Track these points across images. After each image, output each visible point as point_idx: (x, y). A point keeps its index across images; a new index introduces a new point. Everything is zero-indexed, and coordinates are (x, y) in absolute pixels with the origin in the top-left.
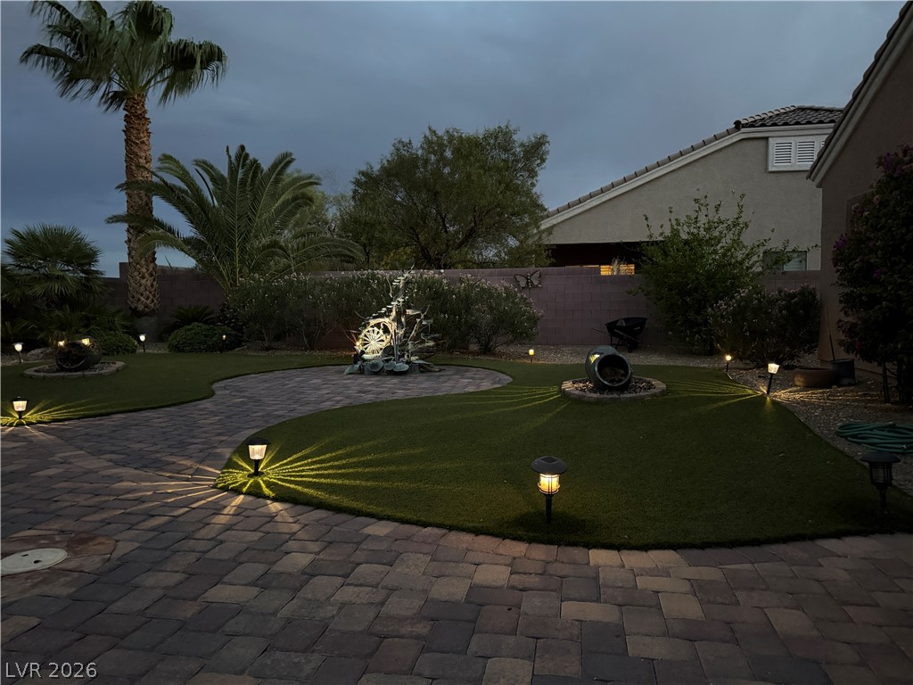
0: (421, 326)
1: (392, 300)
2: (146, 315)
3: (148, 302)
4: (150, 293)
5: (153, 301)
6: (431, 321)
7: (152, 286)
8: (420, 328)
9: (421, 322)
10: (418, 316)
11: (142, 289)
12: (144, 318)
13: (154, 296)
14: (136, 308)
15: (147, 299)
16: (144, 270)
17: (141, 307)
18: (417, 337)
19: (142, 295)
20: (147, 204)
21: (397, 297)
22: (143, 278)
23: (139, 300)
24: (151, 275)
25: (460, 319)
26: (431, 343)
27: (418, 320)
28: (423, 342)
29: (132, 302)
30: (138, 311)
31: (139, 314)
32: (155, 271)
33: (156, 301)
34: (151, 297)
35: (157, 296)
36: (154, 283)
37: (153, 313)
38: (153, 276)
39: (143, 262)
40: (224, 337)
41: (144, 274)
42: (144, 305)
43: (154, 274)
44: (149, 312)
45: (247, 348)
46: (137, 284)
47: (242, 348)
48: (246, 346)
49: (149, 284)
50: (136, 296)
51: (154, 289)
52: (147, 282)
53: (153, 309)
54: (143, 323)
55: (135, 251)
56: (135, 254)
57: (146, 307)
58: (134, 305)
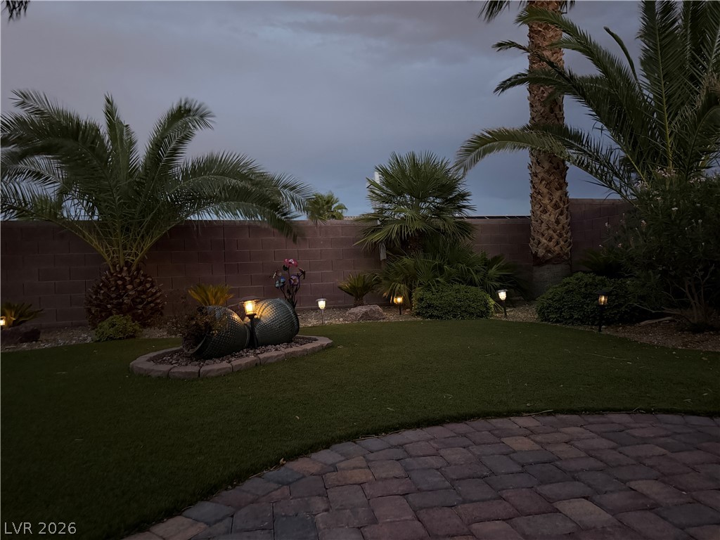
2: (548, 262)
3: (551, 244)
4: (555, 231)
5: (558, 243)
7: (557, 222)
11: (544, 226)
12: (547, 266)
13: (560, 235)
14: (536, 253)
15: (550, 239)
16: (546, 201)
17: (541, 252)
19: (543, 235)
22: (545, 211)
23: (539, 242)
24: (556, 206)
29: (532, 246)
30: (539, 258)
31: (539, 262)
32: (564, 202)
33: (562, 243)
34: (556, 237)
35: (565, 235)
36: (561, 217)
37: (558, 259)
38: (560, 207)
39: (545, 191)
40: (603, 299)
41: (546, 206)
42: (546, 248)
43: (561, 205)
44: (552, 258)
45: (670, 321)
46: (537, 221)
47: (657, 321)
48: (669, 318)
49: (553, 220)
50: (536, 237)
51: (560, 226)
52: (550, 217)
53: (559, 254)
54: (544, 273)
55: (536, 176)
56: (537, 181)
57: (549, 251)
58: (534, 250)
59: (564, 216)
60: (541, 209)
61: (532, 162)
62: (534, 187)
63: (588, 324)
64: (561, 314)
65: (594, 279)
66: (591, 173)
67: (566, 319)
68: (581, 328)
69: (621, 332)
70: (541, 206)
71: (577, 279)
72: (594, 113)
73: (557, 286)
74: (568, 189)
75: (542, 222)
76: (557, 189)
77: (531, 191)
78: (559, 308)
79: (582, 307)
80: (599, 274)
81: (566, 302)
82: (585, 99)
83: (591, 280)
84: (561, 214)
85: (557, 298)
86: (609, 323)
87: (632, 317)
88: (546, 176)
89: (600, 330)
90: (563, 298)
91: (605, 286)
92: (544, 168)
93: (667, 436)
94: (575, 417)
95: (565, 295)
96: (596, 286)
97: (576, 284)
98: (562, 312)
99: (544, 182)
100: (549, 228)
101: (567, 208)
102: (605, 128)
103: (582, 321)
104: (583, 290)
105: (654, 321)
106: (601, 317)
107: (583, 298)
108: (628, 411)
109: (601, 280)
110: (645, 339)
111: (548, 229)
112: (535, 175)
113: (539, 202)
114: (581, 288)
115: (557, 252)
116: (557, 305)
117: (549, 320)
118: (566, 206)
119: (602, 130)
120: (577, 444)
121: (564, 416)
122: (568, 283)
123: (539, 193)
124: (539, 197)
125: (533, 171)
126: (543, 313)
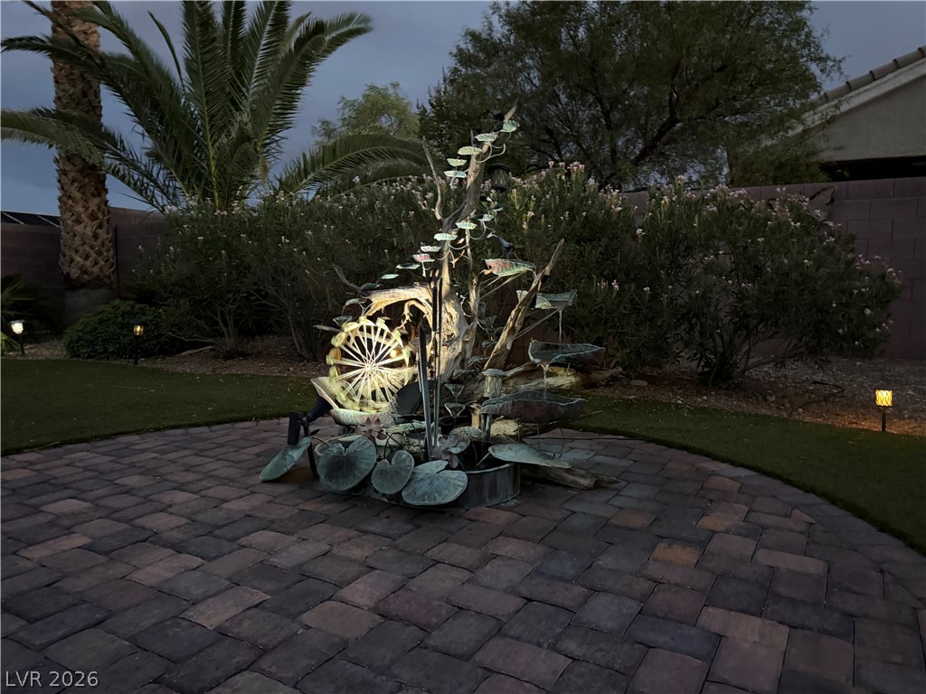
0: (532, 315)
1: (438, 226)
2: (83, 285)
3: (88, 263)
4: (92, 247)
5: (96, 263)
6: (568, 298)
7: (95, 236)
8: (526, 322)
9: (531, 301)
10: (523, 281)
11: (77, 241)
12: (82, 291)
13: (99, 253)
14: (68, 274)
15: (87, 257)
16: (79, 209)
17: (75, 273)
18: (515, 356)
19: (77, 251)
20: (85, 94)
21: (457, 218)
22: (78, 221)
23: (72, 260)
24: (93, 217)
25: (654, 296)
26: (565, 379)
27: (522, 294)
28: (534, 371)
29: (63, 264)
30: (72, 280)
31: (73, 285)
32: (104, 213)
33: (102, 263)
34: (94, 255)
35: (105, 254)
36: (99, 231)
37: (97, 283)
38: (98, 218)
39: (78, 195)
40: (138, 329)
41: (79, 215)
42: (81, 268)
43: (100, 215)
44: (89, 282)
45: (211, 350)
46: (68, 233)
47: (198, 350)
48: (210, 347)
49: (90, 234)
50: (67, 253)
51: (99, 242)
52: (87, 229)
53: (98, 276)
54: (79, 299)
55: (66, 175)
56: (66, 181)
57: (85, 273)
58: (65, 269)
59: (104, 230)
60: (73, 218)
61: (60, 155)
62: (62, 188)
63: (126, 358)
64: (93, 347)
65: (133, 307)
66: (129, 184)
67: (99, 353)
68: (118, 362)
69: (160, 364)
70: (73, 215)
71: (113, 307)
72: (132, 113)
73: (89, 315)
74: (108, 197)
75: (75, 235)
76: (93, 195)
77: (58, 193)
78: (91, 342)
79: (119, 338)
80: (139, 301)
81: (99, 333)
82: (121, 94)
83: (129, 308)
84: (100, 226)
85: (88, 329)
86: (148, 354)
87: (172, 348)
88: (79, 176)
89: (136, 363)
90: (96, 329)
91: (144, 314)
92: (75, 166)
93: (165, 445)
94: (84, 445)
95: (98, 326)
96: (136, 314)
97: (111, 313)
98: (95, 345)
99: (76, 184)
100: (84, 243)
101: (108, 221)
102: (146, 134)
103: (118, 354)
104: (120, 319)
105: (195, 351)
106: (138, 349)
107: (119, 328)
108: (137, 432)
109: (141, 308)
110: (180, 369)
111: (83, 245)
112: (63, 172)
113: (70, 209)
114: (117, 317)
115: (95, 274)
116: (89, 337)
117: (78, 356)
118: (106, 218)
119: (143, 135)
120: (77, 464)
121: (72, 446)
122: (102, 312)
123: (70, 197)
124: (70, 202)
125: (62, 167)
126: (73, 348)
